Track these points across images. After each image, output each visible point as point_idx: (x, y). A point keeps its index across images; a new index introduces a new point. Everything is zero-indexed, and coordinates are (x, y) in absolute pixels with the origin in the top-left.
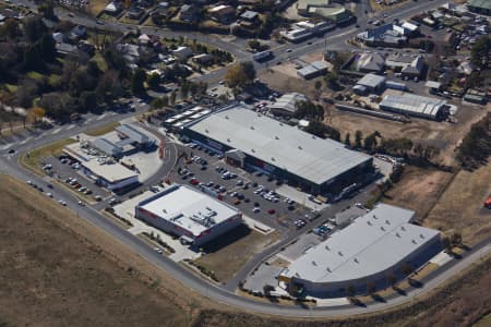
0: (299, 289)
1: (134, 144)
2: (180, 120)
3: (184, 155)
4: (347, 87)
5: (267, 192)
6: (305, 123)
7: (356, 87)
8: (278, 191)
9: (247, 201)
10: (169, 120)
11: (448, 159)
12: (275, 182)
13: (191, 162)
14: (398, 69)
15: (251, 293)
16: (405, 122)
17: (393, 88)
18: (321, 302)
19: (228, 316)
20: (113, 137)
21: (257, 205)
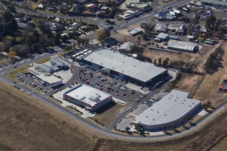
0: (141, 128)
1: (59, 67)
2: (79, 55)
3: (82, 71)
4: (152, 39)
5: (122, 86)
6: (135, 55)
7: (156, 39)
8: (126, 86)
9: (113, 91)
10: (74, 56)
11: (200, 70)
12: (125, 82)
13: (85, 74)
14: (174, 31)
15: (120, 131)
16: (179, 54)
17: (172, 39)
18: (152, 134)
19: (110, 141)
20: (48, 64)
21: (118, 92)
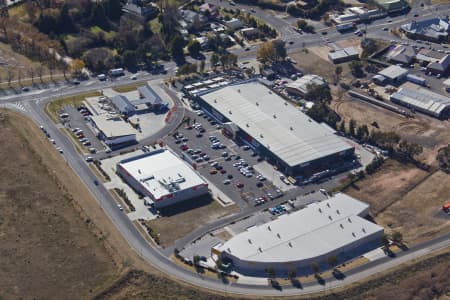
0: (228, 263)
1: (148, 104)
2: (198, 87)
3: (187, 121)
4: (369, 75)
5: (246, 166)
6: (310, 105)
7: (376, 77)
8: (255, 167)
10: (189, 87)
12: (258, 157)
13: (190, 128)
14: (425, 63)
15: (183, 260)
16: (408, 116)
17: (413, 81)
18: (243, 279)
19: (152, 278)
20: (133, 96)
21: (230, 177)
